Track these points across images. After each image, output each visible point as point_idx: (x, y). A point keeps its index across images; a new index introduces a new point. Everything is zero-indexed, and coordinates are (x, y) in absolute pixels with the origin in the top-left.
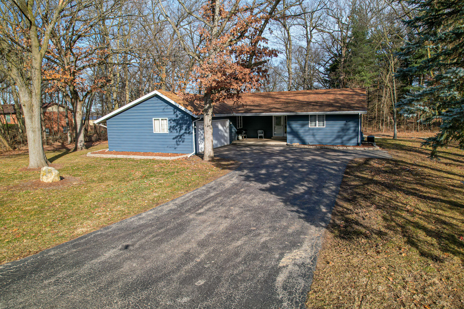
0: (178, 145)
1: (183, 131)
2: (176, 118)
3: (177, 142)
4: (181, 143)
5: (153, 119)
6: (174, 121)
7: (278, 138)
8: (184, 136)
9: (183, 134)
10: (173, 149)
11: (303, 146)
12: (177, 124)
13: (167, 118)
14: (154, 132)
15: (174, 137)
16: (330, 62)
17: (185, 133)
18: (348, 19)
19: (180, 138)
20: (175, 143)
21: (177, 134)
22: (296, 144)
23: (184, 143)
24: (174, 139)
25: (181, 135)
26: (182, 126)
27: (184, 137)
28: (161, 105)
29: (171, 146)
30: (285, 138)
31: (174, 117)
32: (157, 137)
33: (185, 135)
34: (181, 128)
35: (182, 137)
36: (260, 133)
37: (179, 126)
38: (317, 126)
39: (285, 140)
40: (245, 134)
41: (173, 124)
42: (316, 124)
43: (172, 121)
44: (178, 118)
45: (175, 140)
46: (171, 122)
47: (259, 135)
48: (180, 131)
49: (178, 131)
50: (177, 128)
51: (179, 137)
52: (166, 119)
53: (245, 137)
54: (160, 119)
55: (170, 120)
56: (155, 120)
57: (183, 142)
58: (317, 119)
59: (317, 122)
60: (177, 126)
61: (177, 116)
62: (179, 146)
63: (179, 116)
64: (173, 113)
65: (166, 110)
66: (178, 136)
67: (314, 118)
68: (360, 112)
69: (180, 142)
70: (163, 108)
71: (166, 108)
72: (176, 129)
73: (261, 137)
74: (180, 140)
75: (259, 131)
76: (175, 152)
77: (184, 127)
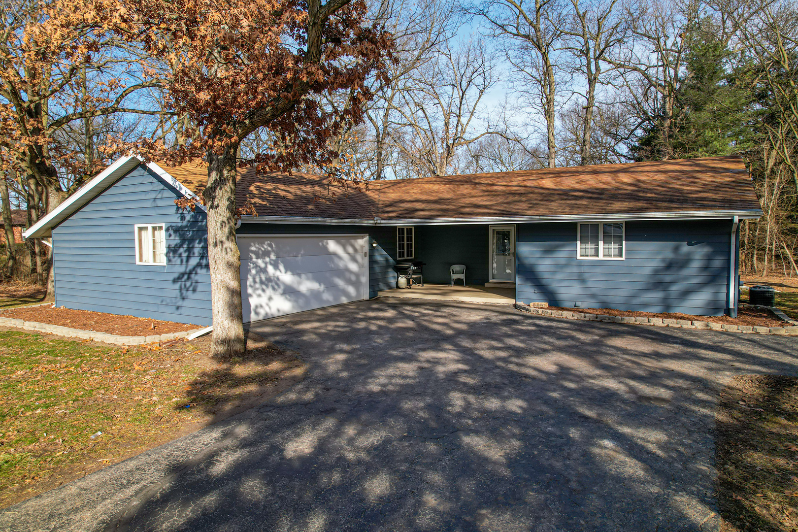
0: (183, 299)
1: (194, 261)
2: (180, 225)
3: (181, 290)
4: (190, 293)
5: (136, 227)
6: (177, 230)
7: (502, 286)
8: (196, 274)
9: (194, 269)
10: (174, 308)
11: (555, 313)
12: (183, 240)
13: (163, 225)
14: (138, 263)
15: (176, 275)
16: (639, 132)
17: (199, 265)
18: (679, 39)
19: (189, 278)
20: (176, 293)
21: (182, 269)
22: (538, 306)
23: (197, 296)
24: (175, 281)
25: (190, 273)
26: (193, 248)
27: (197, 278)
28: (149, 188)
29: (168, 300)
30: (512, 286)
31: (176, 220)
32: (144, 276)
33: (199, 271)
34: (190, 250)
35: (193, 276)
36: (458, 273)
37: (185, 246)
38: (601, 257)
39: (509, 291)
40: (415, 273)
41: (176, 240)
42: (597, 250)
43: (172, 233)
44: (184, 224)
45: (177, 286)
46: (170, 235)
47: (454, 277)
48: (187, 261)
49: (185, 260)
50: (181, 250)
51: (186, 277)
52: (161, 228)
53: (418, 281)
54: (150, 226)
55: (167, 230)
56: (141, 229)
57: (194, 291)
58: (601, 235)
59: (601, 243)
60: (181, 245)
61: (183, 218)
62: (185, 303)
63: (188, 217)
64: (173, 210)
65: (160, 203)
66: (183, 274)
67: (591, 232)
68: (736, 215)
69: (187, 290)
70: (152, 196)
71: (160, 196)
72: (180, 255)
73: (458, 282)
74: (188, 284)
75: (456, 268)
76: (177, 318)
77: (198, 247)
